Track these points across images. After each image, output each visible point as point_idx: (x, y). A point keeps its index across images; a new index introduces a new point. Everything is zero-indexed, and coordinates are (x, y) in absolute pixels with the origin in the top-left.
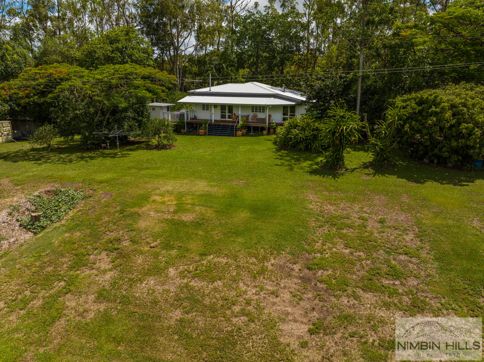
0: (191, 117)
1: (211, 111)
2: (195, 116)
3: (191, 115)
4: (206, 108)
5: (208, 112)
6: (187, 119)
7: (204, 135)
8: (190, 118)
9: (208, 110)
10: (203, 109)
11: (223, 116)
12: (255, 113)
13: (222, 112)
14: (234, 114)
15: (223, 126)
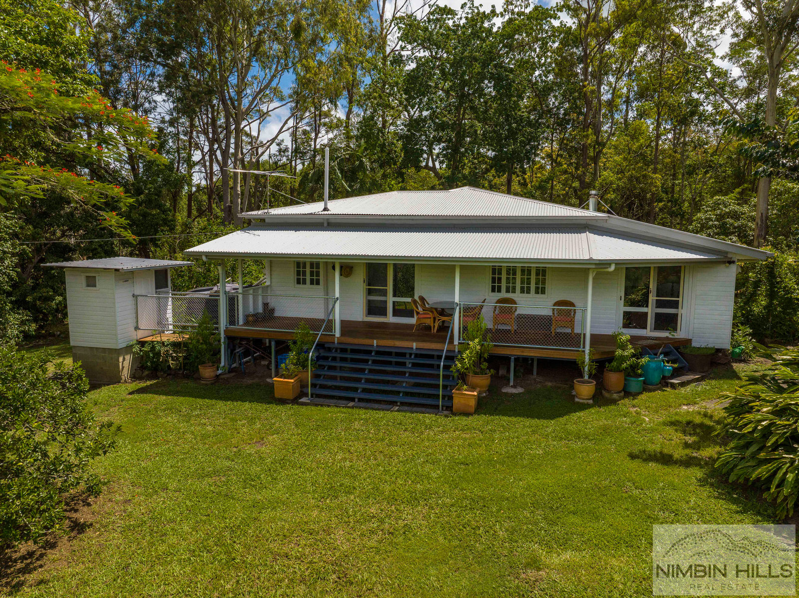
0: (251, 310)
1: (328, 290)
2: (266, 305)
3: (249, 305)
4: (308, 278)
5: (319, 290)
6: (232, 319)
7: (295, 401)
8: (246, 317)
9: (315, 282)
10: (298, 282)
11: (375, 309)
12: (504, 295)
13: (370, 292)
14: (422, 299)
15: (378, 353)
